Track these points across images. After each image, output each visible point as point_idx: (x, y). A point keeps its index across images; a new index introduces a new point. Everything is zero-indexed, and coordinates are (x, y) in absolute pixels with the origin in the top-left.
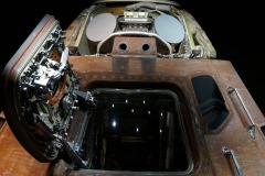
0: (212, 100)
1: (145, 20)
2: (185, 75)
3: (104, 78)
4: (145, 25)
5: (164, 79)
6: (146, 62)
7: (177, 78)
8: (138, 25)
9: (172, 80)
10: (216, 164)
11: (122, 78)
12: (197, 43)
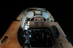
0: (56, 31)
1: (40, 13)
2: (50, 26)
3: (33, 27)
4: (40, 14)
5: (46, 27)
6: (42, 23)
7: (49, 27)
8: (39, 14)
9: (48, 27)
10: (59, 45)
11: (37, 27)
12: (51, 18)
